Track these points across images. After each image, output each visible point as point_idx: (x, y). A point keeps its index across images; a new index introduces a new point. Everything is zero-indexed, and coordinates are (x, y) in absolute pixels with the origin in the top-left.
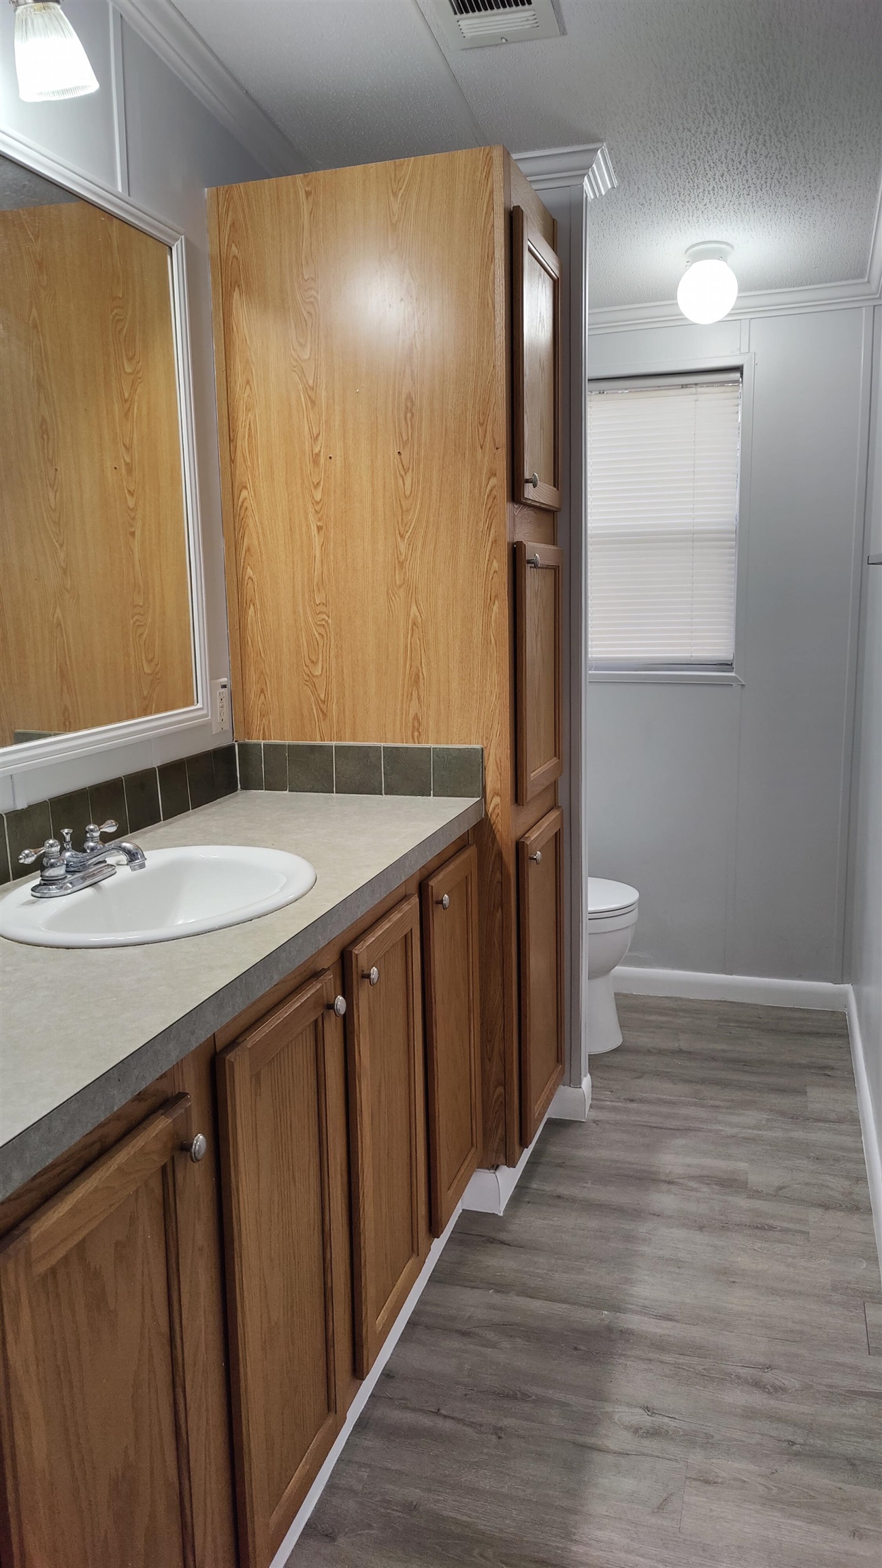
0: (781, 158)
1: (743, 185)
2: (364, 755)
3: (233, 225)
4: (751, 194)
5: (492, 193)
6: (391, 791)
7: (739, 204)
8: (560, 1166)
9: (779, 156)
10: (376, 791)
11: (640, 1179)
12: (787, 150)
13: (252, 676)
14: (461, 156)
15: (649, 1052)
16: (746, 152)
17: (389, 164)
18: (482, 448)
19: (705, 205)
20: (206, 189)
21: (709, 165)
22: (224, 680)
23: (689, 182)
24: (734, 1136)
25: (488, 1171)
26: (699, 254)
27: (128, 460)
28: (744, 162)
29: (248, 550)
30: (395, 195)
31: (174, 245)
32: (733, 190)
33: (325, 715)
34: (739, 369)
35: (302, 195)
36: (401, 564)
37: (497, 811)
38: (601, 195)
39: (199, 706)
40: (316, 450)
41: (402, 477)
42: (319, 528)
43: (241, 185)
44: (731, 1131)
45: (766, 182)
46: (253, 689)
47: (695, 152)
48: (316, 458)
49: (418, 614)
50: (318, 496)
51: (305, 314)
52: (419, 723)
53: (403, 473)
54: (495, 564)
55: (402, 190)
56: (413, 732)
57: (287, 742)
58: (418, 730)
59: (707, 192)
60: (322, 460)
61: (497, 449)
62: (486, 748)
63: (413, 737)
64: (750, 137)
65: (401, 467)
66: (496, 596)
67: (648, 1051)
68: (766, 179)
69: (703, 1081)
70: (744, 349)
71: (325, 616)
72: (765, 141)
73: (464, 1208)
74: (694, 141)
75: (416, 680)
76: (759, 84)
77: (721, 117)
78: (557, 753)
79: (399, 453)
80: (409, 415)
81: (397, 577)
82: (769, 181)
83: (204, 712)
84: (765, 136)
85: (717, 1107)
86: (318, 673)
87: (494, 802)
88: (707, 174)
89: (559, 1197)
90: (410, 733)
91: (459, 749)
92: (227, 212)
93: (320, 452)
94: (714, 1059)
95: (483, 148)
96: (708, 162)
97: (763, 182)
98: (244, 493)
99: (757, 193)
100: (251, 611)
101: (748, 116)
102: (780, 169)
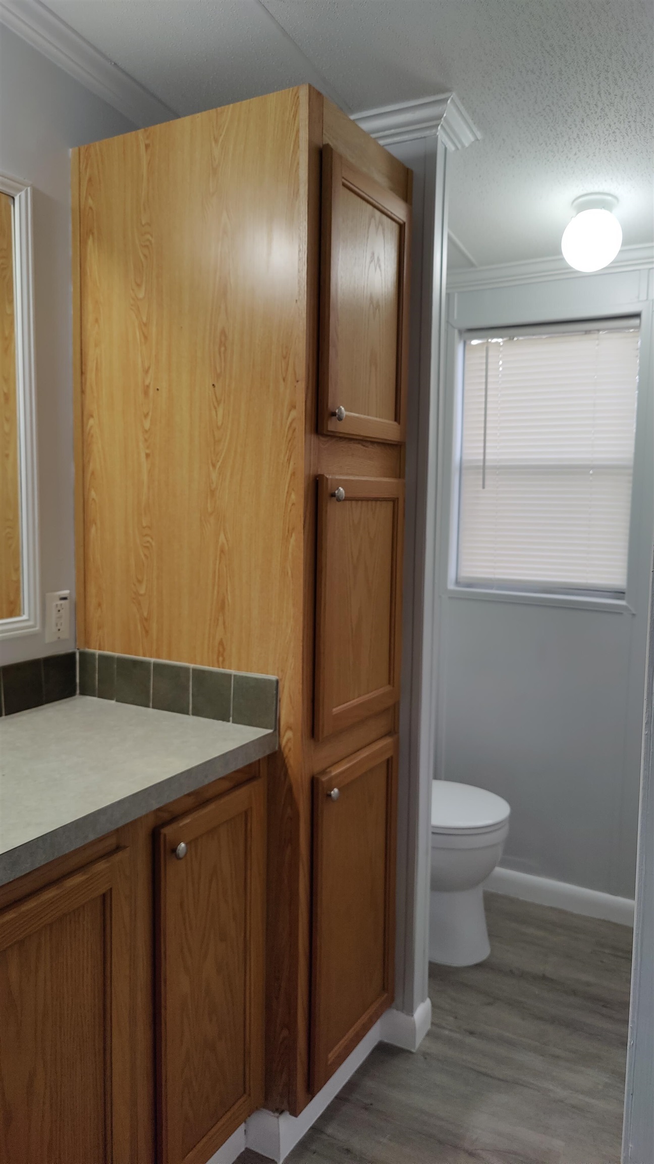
0: (638, 97)
1: (607, 130)
2: (175, 674)
3: (90, 180)
4: (618, 140)
5: (298, 131)
6: (197, 713)
7: (610, 151)
8: (366, 1108)
9: (635, 96)
10: (184, 711)
11: (440, 1142)
12: (641, 88)
13: (92, 590)
14: (272, 99)
15: (511, 973)
16: (599, 93)
17: (212, 112)
18: (284, 380)
19: (575, 154)
20: (71, 150)
21: (566, 111)
22: (65, 593)
23: (551, 130)
24: (562, 1101)
25: (272, 1114)
26: (584, 204)
27: (6, 390)
28: (599, 104)
29: (93, 473)
30: (216, 141)
31: (16, 195)
32: (598, 137)
33: (147, 632)
34: (637, 315)
35: (143, 147)
36: (213, 492)
37: (290, 745)
38: (463, 146)
39: (25, 617)
40: (147, 383)
41: (215, 408)
42: (147, 455)
43: (97, 143)
44: (561, 1093)
45: (630, 126)
46: (93, 601)
47: (547, 97)
48: (146, 389)
49: (225, 542)
50: (147, 425)
51: (142, 257)
52: (224, 649)
53: (216, 404)
54: (293, 496)
55: (222, 137)
56: (218, 658)
57: (116, 655)
58: (223, 655)
59: (573, 140)
60: (151, 392)
61: (298, 381)
62: (281, 679)
63: (218, 661)
64: (599, 76)
65: (214, 400)
66: (293, 529)
67: (511, 971)
68: (629, 122)
69: (554, 1020)
70: (643, 297)
71: (149, 539)
72: (615, 80)
73: (248, 1146)
74: (542, 85)
75: (222, 606)
76: (590, 12)
77: (562, 55)
78: (391, 681)
79: (213, 385)
80: (223, 349)
81: (209, 505)
82: (632, 123)
83: (31, 623)
84: (613, 73)
85: (558, 1057)
86: (142, 592)
87: (287, 736)
88: (566, 120)
89: (348, 1151)
90: (215, 657)
91: (256, 679)
92: (86, 168)
93: (150, 383)
94: (574, 993)
95: (291, 89)
96: (563, 106)
97: (627, 126)
98: (91, 422)
99: (624, 138)
100: (93, 530)
101: (588, 51)
102: (641, 111)
